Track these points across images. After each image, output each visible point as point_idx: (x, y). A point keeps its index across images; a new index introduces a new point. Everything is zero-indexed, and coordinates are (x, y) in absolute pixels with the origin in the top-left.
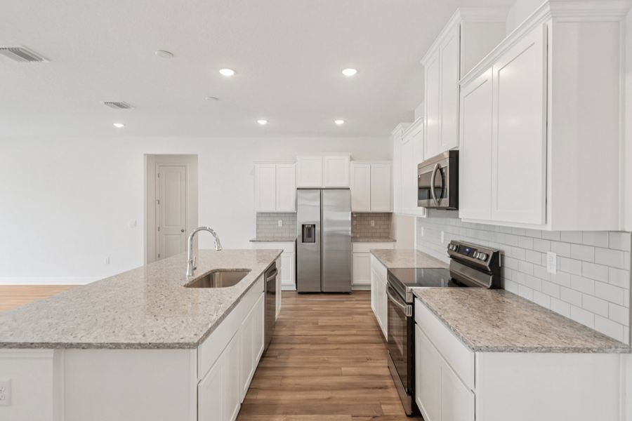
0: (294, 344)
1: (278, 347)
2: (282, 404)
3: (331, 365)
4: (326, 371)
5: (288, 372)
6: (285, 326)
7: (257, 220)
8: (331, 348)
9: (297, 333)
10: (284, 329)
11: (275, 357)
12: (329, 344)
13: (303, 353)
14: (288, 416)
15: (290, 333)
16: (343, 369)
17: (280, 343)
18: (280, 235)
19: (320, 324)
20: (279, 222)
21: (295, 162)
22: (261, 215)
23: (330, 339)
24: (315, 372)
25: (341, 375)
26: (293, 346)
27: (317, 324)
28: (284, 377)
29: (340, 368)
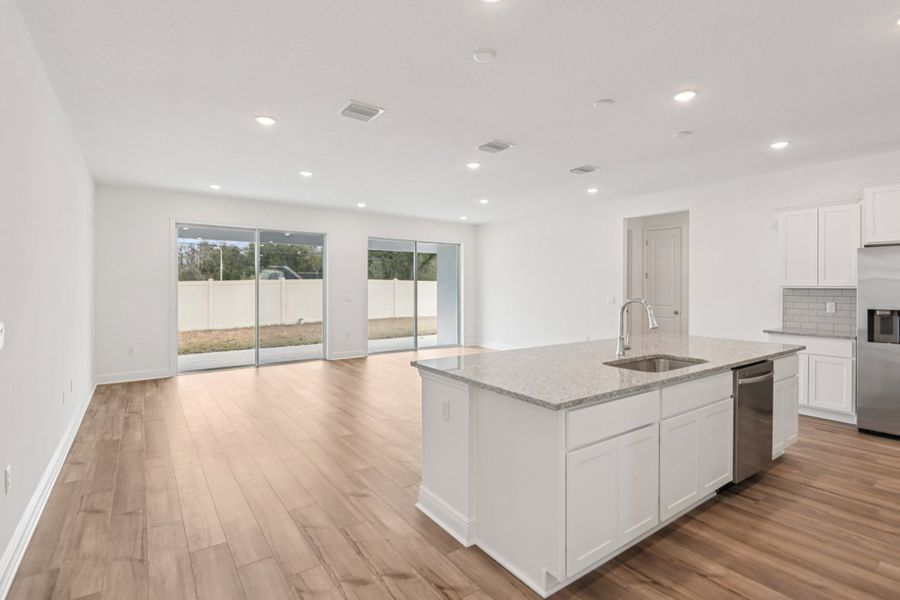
0: (804, 497)
1: (768, 490)
2: (731, 555)
3: (859, 549)
4: (841, 553)
5: (766, 526)
6: (800, 469)
7: (784, 302)
8: (876, 526)
9: (816, 483)
10: (797, 472)
11: (756, 500)
12: (880, 520)
13: (811, 512)
14: (731, 572)
15: (802, 479)
16: (882, 564)
17: (775, 487)
18: (830, 327)
19: (876, 486)
20: (828, 304)
21: (859, 200)
22: (791, 293)
23: (884, 513)
24: (818, 544)
25: (873, 571)
26: (796, 498)
27: (871, 484)
28: (754, 528)
29: (878, 561)
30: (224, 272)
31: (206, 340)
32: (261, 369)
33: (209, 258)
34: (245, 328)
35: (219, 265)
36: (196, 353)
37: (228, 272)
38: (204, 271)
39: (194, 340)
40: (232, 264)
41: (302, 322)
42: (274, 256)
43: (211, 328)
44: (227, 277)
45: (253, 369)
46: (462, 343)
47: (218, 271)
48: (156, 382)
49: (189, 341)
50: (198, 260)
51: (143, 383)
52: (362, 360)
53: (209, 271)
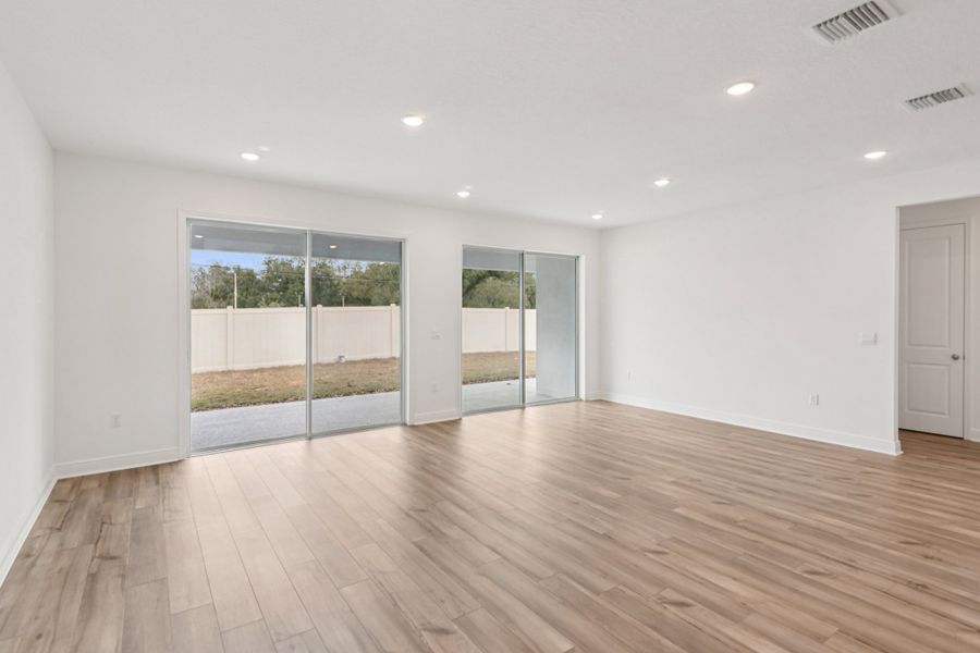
30: (238, 299)
31: (226, 387)
32: (315, 442)
33: (222, 283)
34: (273, 368)
35: (233, 291)
36: (214, 408)
37: (243, 299)
38: (216, 298)
39: (211, 387)
40: (247, 289)
41: (343, 360)
42: (293, 281)
43: (230, 368)
44: (242, 305)
45: (302, 443)
46: (583, 396)
47: (232, 297)
48: (155, 469)
49: (204, 389)
50: (209, 285)
51: (134, 473)
52: (455, 423)
53: (221, 297)
